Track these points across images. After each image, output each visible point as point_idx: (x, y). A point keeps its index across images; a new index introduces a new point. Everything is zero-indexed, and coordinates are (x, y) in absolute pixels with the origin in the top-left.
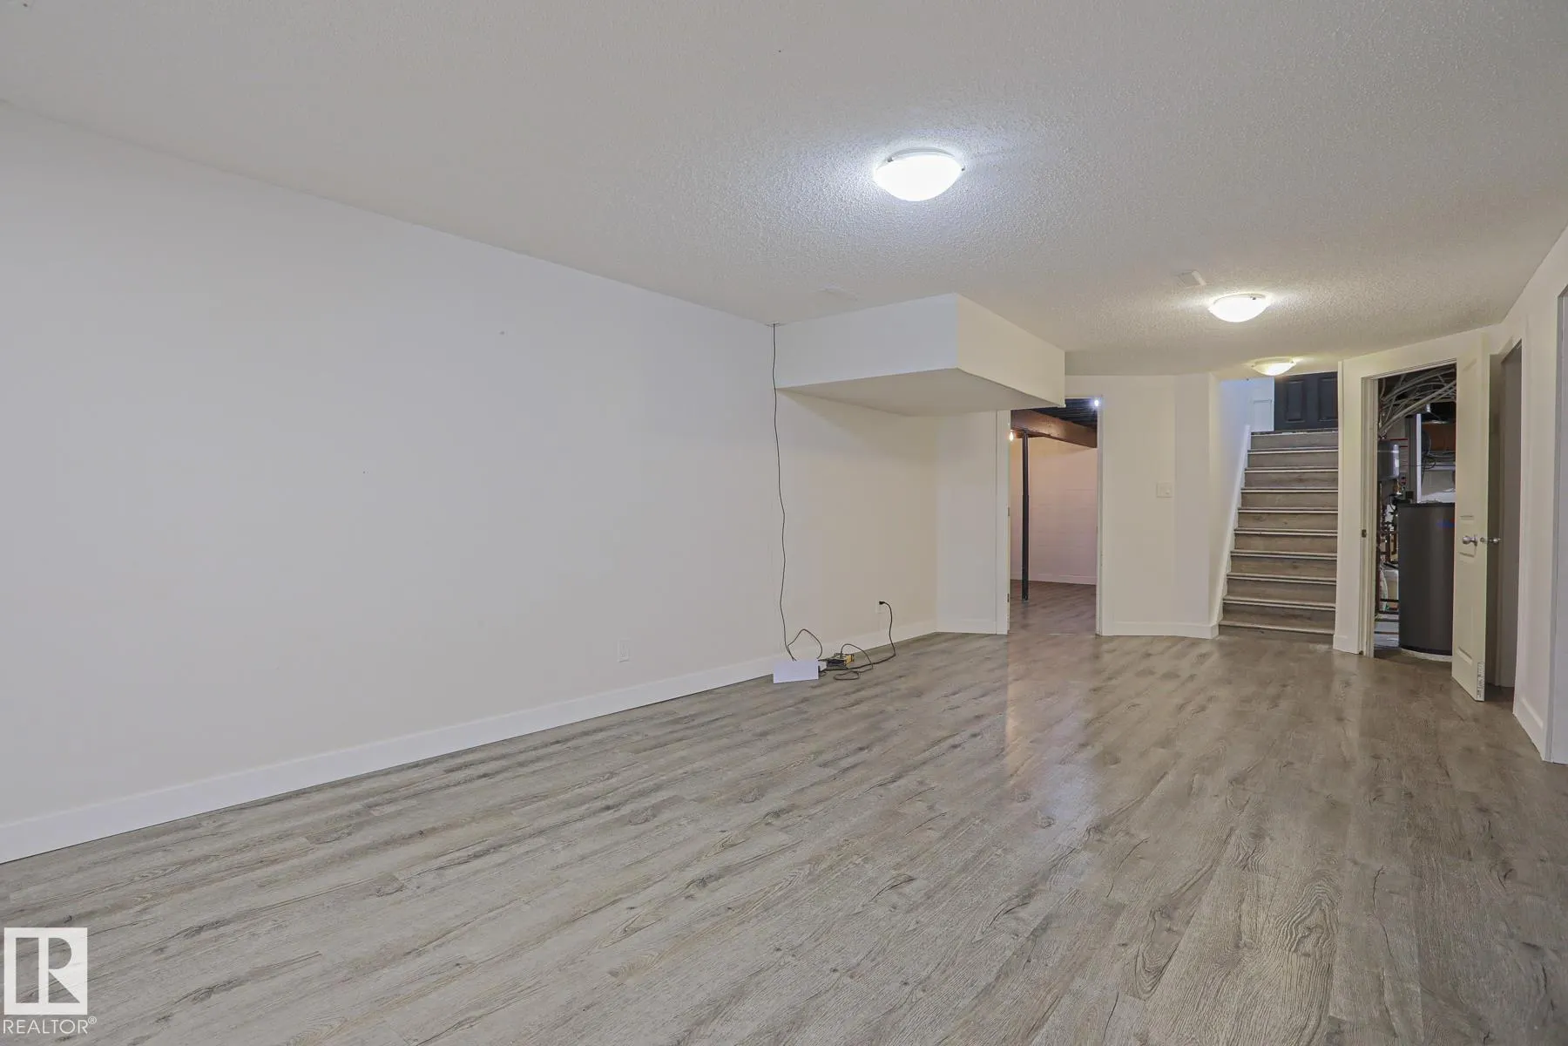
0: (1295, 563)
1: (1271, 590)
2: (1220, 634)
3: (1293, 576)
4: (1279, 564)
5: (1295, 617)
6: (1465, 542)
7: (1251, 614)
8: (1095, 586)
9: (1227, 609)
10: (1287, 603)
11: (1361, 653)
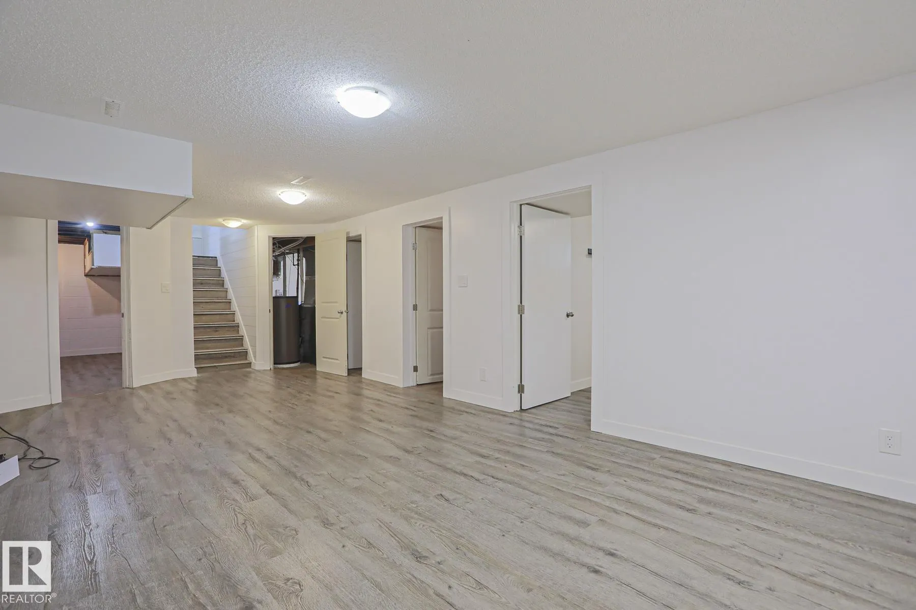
0: (216, 329)
1: (209, 345)
2: (198, 373)
3: (216, 336)
4: (209, 330)
5: (226, 357)
6: (339, 313)
7: (204, 359)
8: (121, 354)
9: (198, 358)
10: (217, 351)
11: (271, 369)
